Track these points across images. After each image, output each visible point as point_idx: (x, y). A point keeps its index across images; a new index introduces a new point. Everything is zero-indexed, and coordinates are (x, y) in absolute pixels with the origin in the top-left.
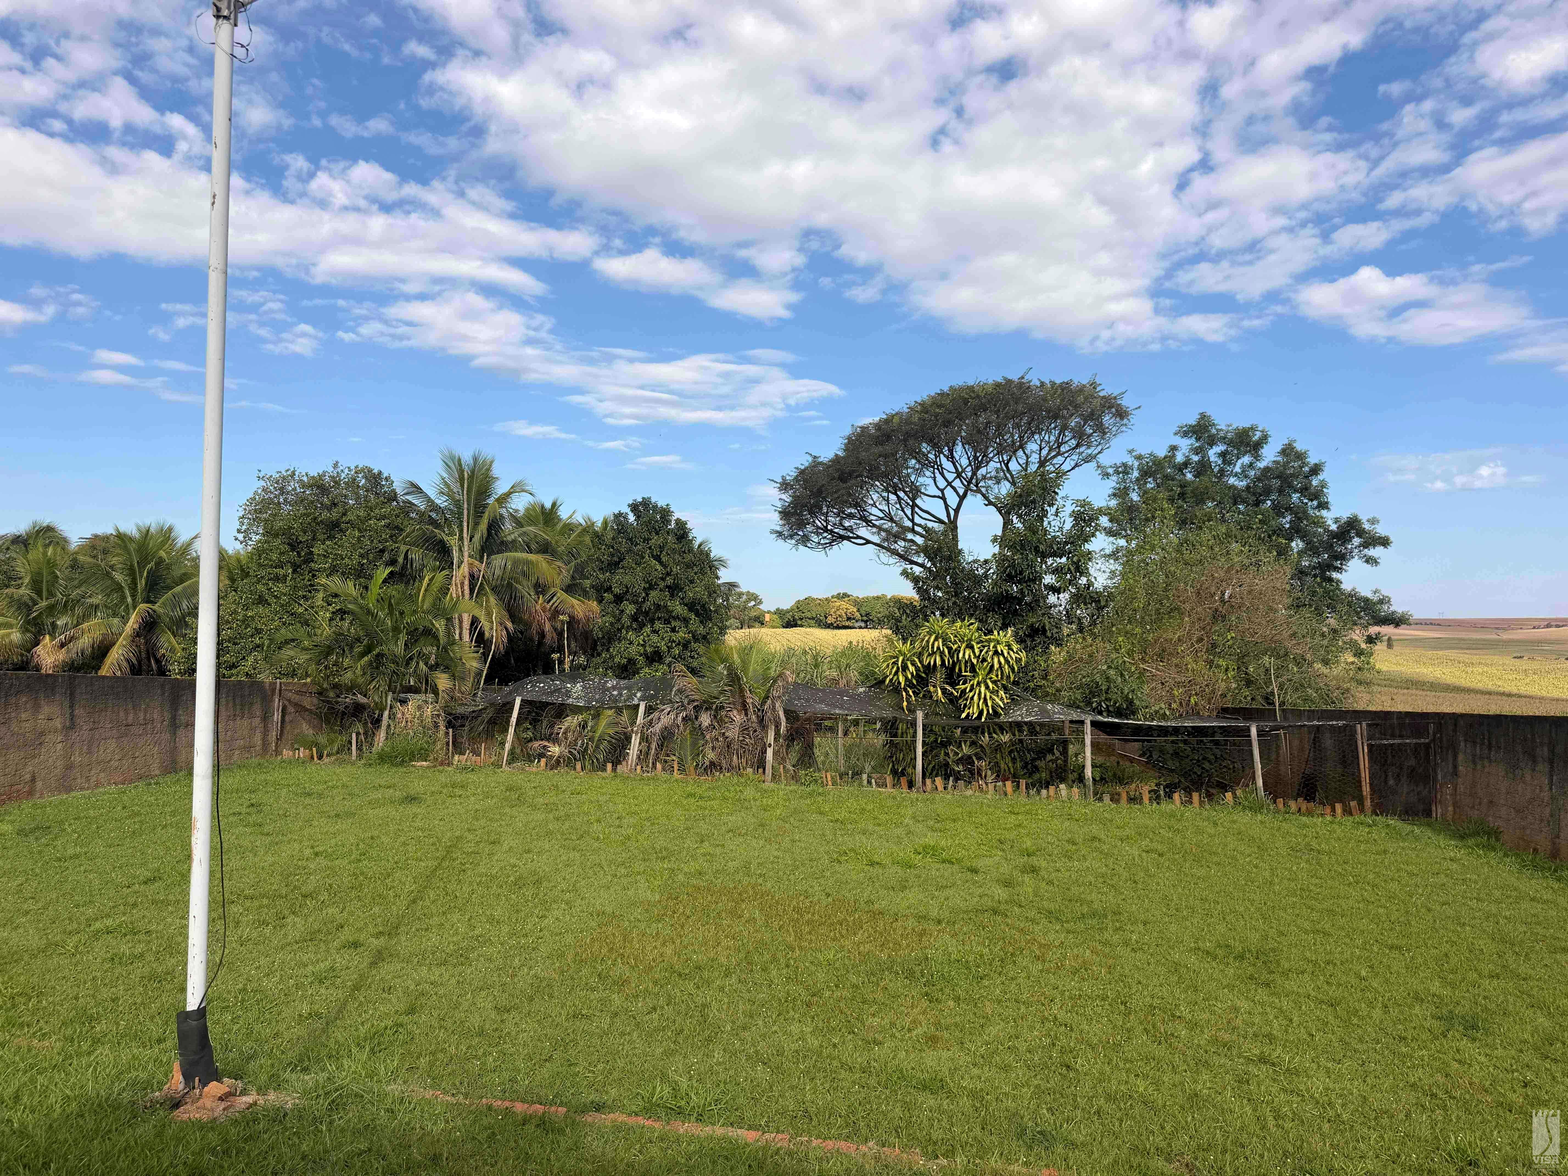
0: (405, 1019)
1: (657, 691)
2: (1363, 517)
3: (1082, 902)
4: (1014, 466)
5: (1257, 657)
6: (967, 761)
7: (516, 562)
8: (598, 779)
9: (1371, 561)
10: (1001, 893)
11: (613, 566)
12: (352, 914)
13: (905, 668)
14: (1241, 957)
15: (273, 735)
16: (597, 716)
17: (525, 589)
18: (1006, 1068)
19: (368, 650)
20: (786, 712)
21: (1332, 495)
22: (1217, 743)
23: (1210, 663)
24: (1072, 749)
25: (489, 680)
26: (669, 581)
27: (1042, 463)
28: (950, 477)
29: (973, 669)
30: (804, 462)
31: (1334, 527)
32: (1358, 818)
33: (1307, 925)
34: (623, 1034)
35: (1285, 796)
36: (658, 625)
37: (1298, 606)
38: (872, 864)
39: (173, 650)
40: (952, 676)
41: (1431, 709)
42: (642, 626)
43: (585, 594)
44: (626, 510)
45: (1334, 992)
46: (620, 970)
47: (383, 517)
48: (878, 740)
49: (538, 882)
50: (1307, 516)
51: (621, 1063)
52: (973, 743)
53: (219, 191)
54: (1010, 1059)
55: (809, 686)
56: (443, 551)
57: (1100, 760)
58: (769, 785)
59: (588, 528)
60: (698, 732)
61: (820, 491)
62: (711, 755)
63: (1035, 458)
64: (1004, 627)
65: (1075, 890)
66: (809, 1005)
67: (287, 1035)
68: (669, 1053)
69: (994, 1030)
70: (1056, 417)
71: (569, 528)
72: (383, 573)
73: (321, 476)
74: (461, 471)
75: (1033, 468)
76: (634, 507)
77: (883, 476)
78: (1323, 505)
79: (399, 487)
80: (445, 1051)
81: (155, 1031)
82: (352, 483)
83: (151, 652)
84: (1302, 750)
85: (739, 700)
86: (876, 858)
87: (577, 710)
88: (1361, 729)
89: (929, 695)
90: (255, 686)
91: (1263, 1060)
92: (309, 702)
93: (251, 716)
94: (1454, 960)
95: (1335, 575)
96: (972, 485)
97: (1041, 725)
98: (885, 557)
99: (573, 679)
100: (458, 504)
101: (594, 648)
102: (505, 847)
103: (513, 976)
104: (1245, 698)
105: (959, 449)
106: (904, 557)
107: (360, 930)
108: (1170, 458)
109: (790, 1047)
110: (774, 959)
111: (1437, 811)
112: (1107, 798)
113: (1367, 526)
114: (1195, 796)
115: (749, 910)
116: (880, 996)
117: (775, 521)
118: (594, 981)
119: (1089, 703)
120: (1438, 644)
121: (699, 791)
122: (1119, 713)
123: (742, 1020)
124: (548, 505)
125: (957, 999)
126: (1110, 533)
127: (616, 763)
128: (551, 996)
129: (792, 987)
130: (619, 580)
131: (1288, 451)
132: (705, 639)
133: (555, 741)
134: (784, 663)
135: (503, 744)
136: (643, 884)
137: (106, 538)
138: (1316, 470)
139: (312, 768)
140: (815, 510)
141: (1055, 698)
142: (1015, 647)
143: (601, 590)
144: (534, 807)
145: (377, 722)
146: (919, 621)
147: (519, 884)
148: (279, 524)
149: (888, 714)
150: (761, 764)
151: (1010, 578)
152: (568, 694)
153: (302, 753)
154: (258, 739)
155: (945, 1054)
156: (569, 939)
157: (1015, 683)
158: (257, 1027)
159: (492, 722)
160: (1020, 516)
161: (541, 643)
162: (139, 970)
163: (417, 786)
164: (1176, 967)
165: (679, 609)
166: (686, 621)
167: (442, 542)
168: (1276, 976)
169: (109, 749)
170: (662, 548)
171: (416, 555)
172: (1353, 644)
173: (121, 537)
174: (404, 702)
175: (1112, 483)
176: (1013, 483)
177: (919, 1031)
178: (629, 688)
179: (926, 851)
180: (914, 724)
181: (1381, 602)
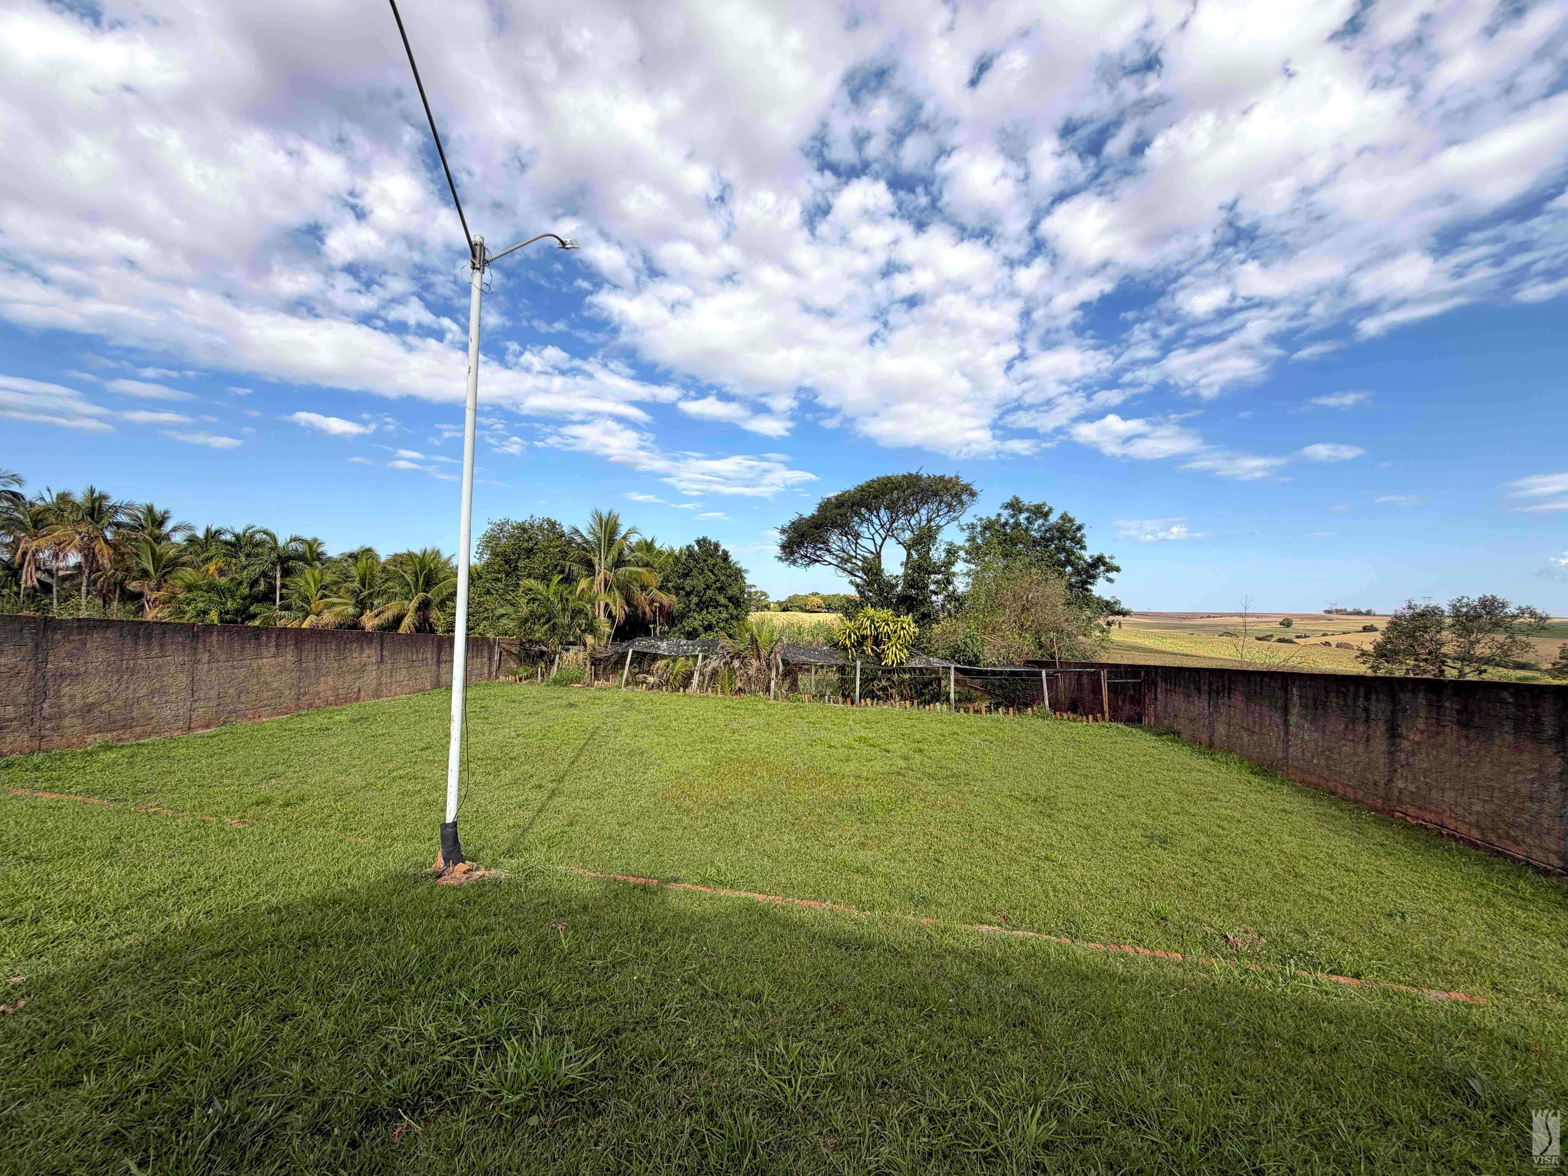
0: (567, 829)
1: (709, 647)
2: (1106, 555)
3: (947, 768)
4: (913, 522)
5: (1046, 632)
6: (884, 689)
7: (631, 572)
8: (675, 696)
9: (1110, 580)
10: (902, 763)
11: (686, 575)
12: (537, 769)
13: (850, 637)
14: (1036, 801)
15: (495, 667)
16: (674, 661)
17: (635, 588)
18: (904, 861)
19: (548, 621)
20: (783, 660)
21: (1087, 542)
22: (1023, 680)
23: (1020, 635)
24: (943, 683)
25: (614, 639)
26: (718, 585)
27: (929, 521)
28: (877, 527)
29: (889, 638)
30: (795, 517)
31: (1090, 561)
32: (1101, 723)
33: (1072, 783)
34: (689, 839)
35: (1060, 710)
36: (710, 609)
37: (1068, 604)
38: (830, 747)
39: (438, 619)
40: (877, 642)
41: (1143, 663)
42: (702, 609)
43: (669, 591)
44: (694, 543)
45: (1086, 821)
46: (688, 803)
47: (557, 546)
48: (835, 677)
49: (642, 753)
50: (1073, 553)
51: (688, 855)
52: (888, 679)
53: (472, 364)
54: (905, 856)
55: (795, 645)
56: (590, 565)
57: (958, 689)
58: (772, 702)
59: (671, 554)
60: (732, 671)
61: (803, 535)
62: (739, 685)
63: (924, 518)
64: (907, 614)
65: (944, 762)
66: (793, 824)
67: (501, 837)
68: (714, 851)
69: (896, 840)
70: (936, 495)
71: (660, 553)
72: (557, 578)
73: (524, 523)
74: (601, 520)
75: (924, 523)
76: (698, 542)
77: (841, 526)
78: (1083, 548)
79: (566, 530)
80: (589, 847)
81: (427, 833)
82: (541, 528)
83: (426, 619)
84: (1070, 684)
85: (756, 653)
86: (832, 744)
87: (663, 657)
88: (1104, 673)
89: (863, 652)
90: (485, 639)
91: (1047, 858)
92: (514, 650)
93: (482, 657)
94: (1154, 803)
95: (1089, 587)
96: (890, 532)
97: (927, 669)
98: (840, 572)
99: (662, 640)
100: (599, 539)
101: (673, 621)
102: (623, 733)
103: (628, 805)
104: (1039, 655)
105: (882, 512)
106: (851, 573)
107: (542, 778)
108: (997, 521)
109: (782, 848)
110: (775, 799)
111: (1145, 720)
112: (962, 710)
113: (1108, 560)
114: (1011, 709)
115: (761, 772)
116: (833, 820)
117: (778, 551)
118: (673, 809)
119: (953, 657)
120: (1148, 626)
121: (733, 704)
122: (970, 663)
123: (756, 832)
124: (649, 540)
125: (877, 822)
126: (966, 561)
127: (685, 687)
128: (649, 817)
129: (784, 815)
130: (688, 584)
131: (1064, 517)
132: (737, 618)
133: (652, 674)
134: (782, 631)
135: (622, 675)
136: (700, 756)
137: (401, 556)
138: (1079, 528)
139: (515, 687)
140: (800, 545)
141: (935, 654)
142: (913, 625)
143: (678, 589)
144: (639, 711)
145: (552, 662)
146: (859, 609)
147: (631, 754)
148: (499, 550)
149: (841, 662)
150: (768, 689)
151: (912, 587)
152: (658, 648)
153: (511, 678)
154: (486, 670)
155: (870, 853)
156: (659, 785)
157: (913, 646)
158: (485, 832)
159: (616, 663)
160: (917, 551)
161: (644, 618)
162: (418, 800)
163: (574, 698)
164: (999, 806)
165: (722, 600)
166: (726, 607)
167: (591, 560)
168: (1055, 812)
169: (402, 675)
170: (714, 565)
171: (575, 568)
172: (1099, 626)
173: (410, 555)
174: (567, 650)
175: (966, 534)
176: (913, 532)
177: (855, 840)
178: (693, 645)
179: (860, 739)
180: (855, 668)
181: (1115, 603)
